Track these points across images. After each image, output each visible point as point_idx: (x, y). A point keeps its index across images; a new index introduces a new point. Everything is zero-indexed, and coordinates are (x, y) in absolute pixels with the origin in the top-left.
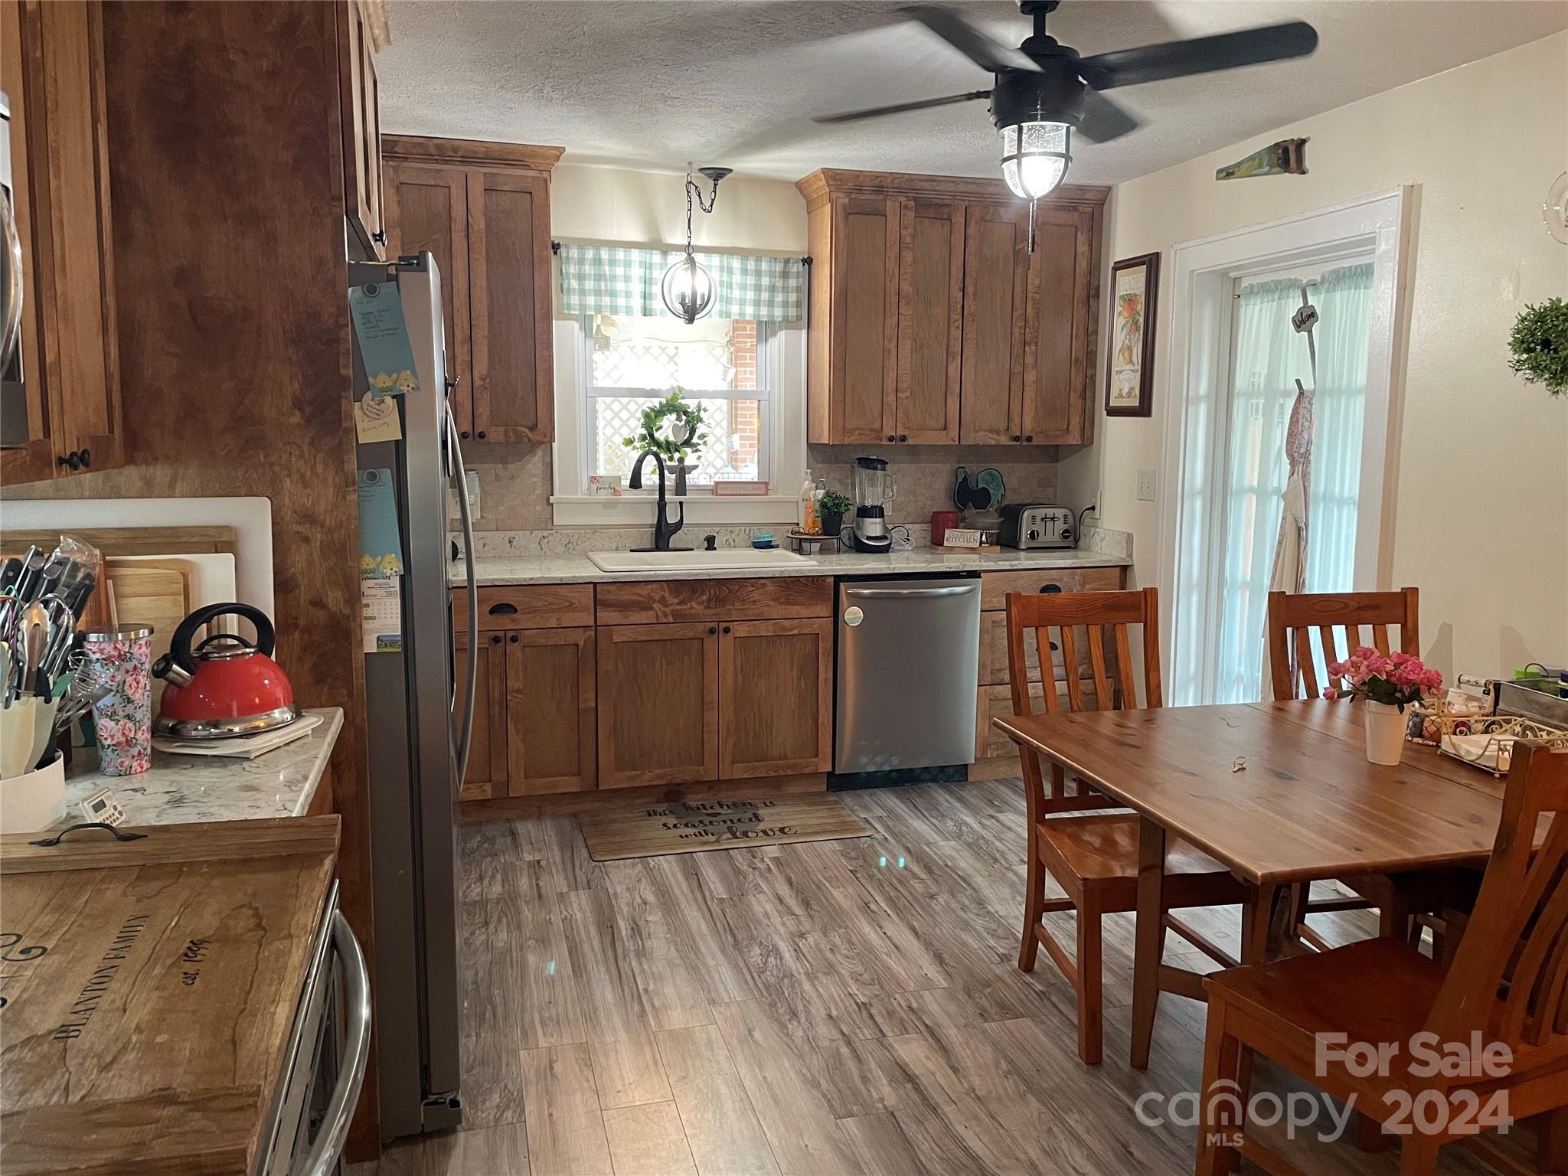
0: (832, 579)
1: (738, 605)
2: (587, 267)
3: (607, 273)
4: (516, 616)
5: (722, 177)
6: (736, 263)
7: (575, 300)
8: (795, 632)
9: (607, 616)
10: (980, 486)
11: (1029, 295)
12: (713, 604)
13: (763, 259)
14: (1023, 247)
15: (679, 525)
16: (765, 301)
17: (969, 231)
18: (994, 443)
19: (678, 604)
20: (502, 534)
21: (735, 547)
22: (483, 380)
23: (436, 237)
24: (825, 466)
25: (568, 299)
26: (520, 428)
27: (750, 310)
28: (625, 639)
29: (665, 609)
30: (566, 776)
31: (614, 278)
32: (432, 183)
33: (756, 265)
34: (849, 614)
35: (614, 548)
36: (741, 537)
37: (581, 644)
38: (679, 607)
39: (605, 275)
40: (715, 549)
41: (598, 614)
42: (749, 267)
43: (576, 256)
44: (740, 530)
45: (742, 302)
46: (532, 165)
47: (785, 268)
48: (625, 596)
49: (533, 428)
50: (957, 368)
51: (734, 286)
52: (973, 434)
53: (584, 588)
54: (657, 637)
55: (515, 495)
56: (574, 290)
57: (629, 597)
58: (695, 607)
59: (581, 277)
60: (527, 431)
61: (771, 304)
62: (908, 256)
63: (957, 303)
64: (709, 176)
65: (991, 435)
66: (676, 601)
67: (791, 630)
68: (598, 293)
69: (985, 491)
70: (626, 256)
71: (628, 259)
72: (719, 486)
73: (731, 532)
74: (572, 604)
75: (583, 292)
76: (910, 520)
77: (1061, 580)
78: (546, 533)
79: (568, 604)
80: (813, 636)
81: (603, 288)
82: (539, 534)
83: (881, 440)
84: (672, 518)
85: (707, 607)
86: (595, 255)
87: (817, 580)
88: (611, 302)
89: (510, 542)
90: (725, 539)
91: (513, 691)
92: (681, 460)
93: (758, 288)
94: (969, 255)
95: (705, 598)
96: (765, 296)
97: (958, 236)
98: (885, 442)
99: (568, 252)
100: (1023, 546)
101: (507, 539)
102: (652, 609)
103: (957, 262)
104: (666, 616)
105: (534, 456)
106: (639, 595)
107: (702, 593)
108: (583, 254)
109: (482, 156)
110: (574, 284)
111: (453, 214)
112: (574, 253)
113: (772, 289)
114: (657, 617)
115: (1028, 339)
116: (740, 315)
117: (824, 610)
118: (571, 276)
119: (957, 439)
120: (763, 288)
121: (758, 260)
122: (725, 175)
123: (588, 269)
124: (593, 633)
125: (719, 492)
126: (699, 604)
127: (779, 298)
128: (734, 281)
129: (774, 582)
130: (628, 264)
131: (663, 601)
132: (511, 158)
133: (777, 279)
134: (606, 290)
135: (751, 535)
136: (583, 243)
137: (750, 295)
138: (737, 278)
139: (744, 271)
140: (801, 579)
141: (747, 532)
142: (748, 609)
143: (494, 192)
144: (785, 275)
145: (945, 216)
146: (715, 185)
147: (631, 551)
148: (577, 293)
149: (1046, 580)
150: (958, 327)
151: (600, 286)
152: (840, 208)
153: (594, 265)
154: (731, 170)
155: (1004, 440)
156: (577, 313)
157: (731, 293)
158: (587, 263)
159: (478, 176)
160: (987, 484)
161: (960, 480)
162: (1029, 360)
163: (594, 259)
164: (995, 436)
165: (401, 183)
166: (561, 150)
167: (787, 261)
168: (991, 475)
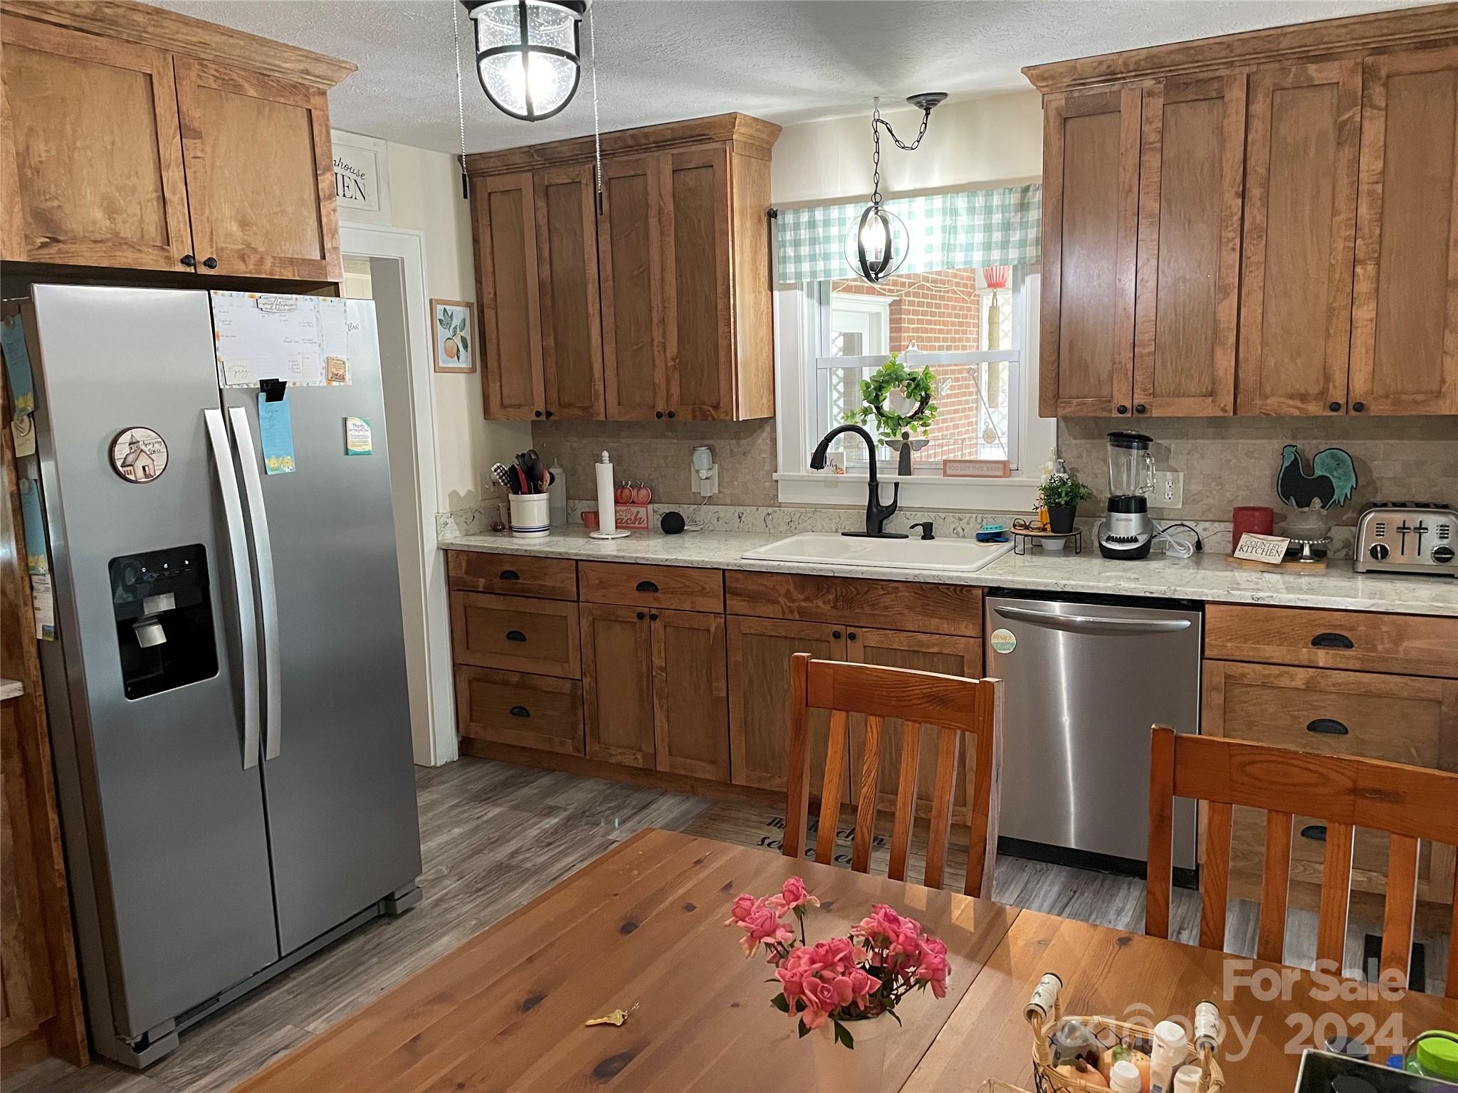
0: (980, 592)
1: (867, 609)
2: (803, 232)
3: (821, 235)
4: (658, 595)
5: (935, 105)
6: (961, 202)
7: (791, 268)
8: (934, 650)
9: (736, 605)
10: (1318, 473)
11: (1364, 188)
12: (839, 604)
13: (995, 192)
14: (1352, 117)
15: (893, 508)
16: (996, 243)
17: (1253, 108)
18: (1296, 413)
19: (805, 600)
20: (732, 509)
21: (964, 537)
22: (673, 359)
23: (637, 225)
24: (1083, 441)
25: (785, 268)
26: (706, 407)
27: (978, 256)
28: (752, 631)
29: (791, 605)
30: (703, 761)
31: (827, 240)
32: (632, 173)
33: (986, 201)
34: (997, 637)
35: (834, 529)
36: (971, 525)
37: (713, 629)
38: (804, 604)
39: (819, 238)
40: (933, 538)
41: (727, 602)
42: (977, 205)
43: (791, 221)
44: (971, 518)
45: (969, 248)
46: (714, 137)
47: (1023, 198)
48: (751, 586)
49: (716, 407)
50: (1231, 308)
51: (959, 229)
52: (1258, 402)
53: (715, 574)
54: (783, 634)
55: (747, 471)
56: (790, 257)
57: (756, 588)
58: (821, 606)
59: (797, 243)
60: (711, 409)
61: (1005, 245)
62: (1153, 160)
63: (1232, 215)
64: (920, 105)
65: (1291, 402)
66: (802, 597)
67: (928, 647)
68: (813, 258)
69: (1324, 479)
70: (840, 213)
71: (842, 216)
72: (948, 465)
73: (960, 519)
74: (704, 588)
75: (798, 259)
76: (1211, 517)
77: (1352, 629)
78: (770, 510)
79: (700, 588)
80: (959, 658)
81: (818, 252)
82: (764, 510)
83: (1110, 411)
84: (886, 501)
85: (834, 607)
86: (810, 218)
87: (961, 591)
88: (825, 265)
89: (740, 517)
90: (953, 527)
91: (657, 668)
92: (906, 435)
93: (988, 228)
94: (1253, 144)
95: (831, 597)
96: (997, 236)
97: (1234, 118)
98: (1115, 414)
99: (784, 219)
100: (1361, 568)
101: (736, 515)
102: (778, 603)
103: (1234, 153)
104: (792, 612)
105: (763, 432)
106: (765, 586)
107: (828, 591)
108: (799, 218)
109: (669, 137)
110: (790, 252)
111: (650, 202)
112: (790, 218)
113: (1007, 227)
114: (783, 611)
115: (1360, 256)
116: (965, 263)
117: (970, 629)
118: (788, 244)
119: (1230, 408)
120: (994, 228)
121: (989, 194)
122: (939, 101)
123: (804, 234)
124: (723, 620)
125: (949, 472)
126: (824, 603)
127: (1016, 236)
128: (959, 224)
129: (907, 587)
130: (842, 222)
131: (788, 595)
132: (693, 134)
133: (1012, 214)
134: (820, 254)
135: (984, 523)
136: (797, 207)
137: (979, 237)
138: (963, 219)
139: (972, 210)
140: (940, 587)
141: (979, 521)
142: (878, 615)
143: (682, 172)
144: (1023, 207)
145: (1214, 95)
146: (927, 114)
147: (843, 534)
148: (793, 261)
149: (1320, 625)
150: (1234, 249)
151: (815, 250)
152: (1052, 113)
153: (809, 228)
154: (945, 95)
155: (1314, 408)
156: (793, 281)
157: (955, 239)
158: (802, 227)
159: (666, 162)
160: (1330, 470)
161: (1287, 464)
162: (1363, 287)
163: (809, 222)
164: (1298, 403)
165: (610, 179)
166: (733, 116)
167: (1026, 190)
168: (1334, 457)
